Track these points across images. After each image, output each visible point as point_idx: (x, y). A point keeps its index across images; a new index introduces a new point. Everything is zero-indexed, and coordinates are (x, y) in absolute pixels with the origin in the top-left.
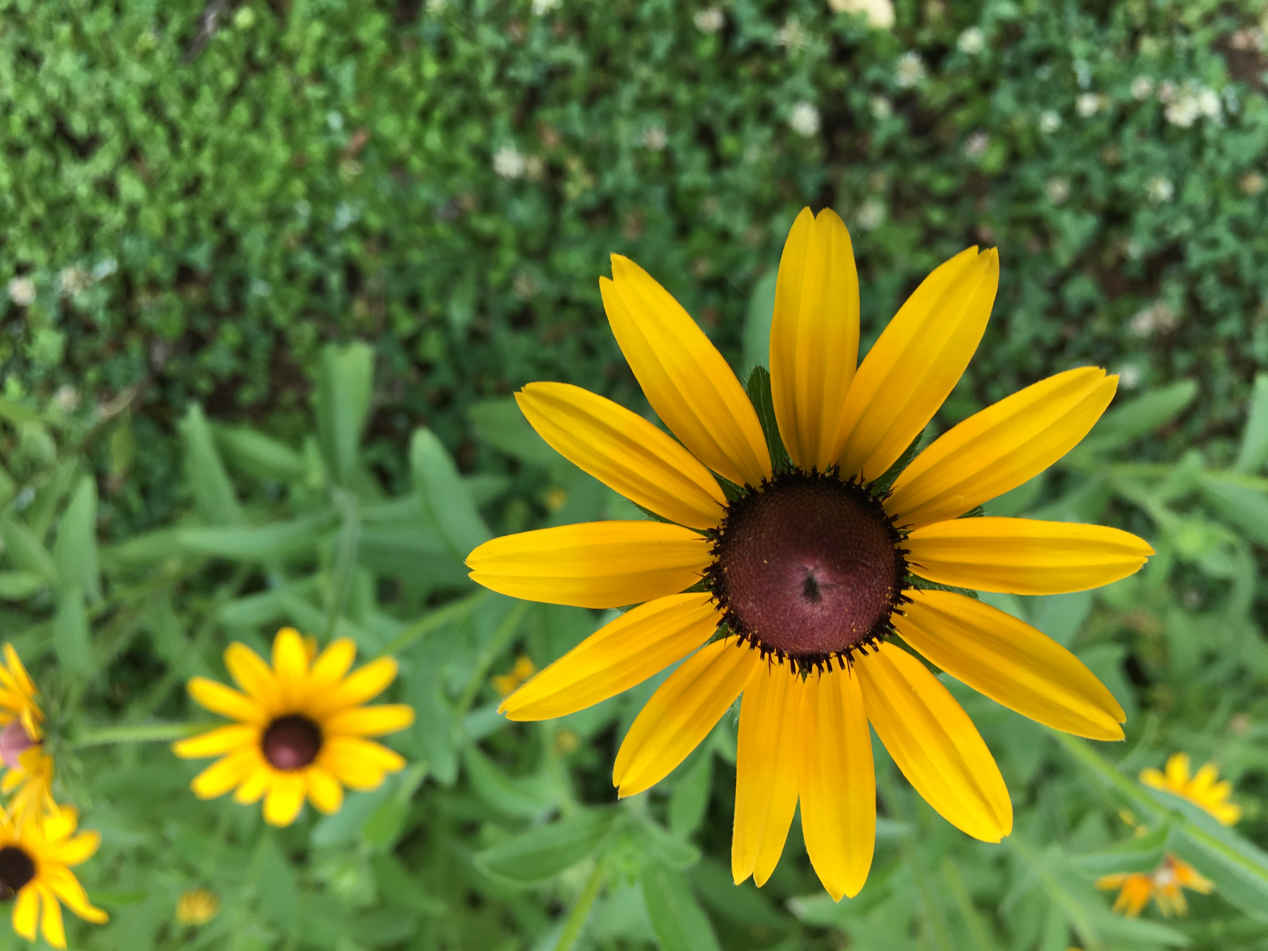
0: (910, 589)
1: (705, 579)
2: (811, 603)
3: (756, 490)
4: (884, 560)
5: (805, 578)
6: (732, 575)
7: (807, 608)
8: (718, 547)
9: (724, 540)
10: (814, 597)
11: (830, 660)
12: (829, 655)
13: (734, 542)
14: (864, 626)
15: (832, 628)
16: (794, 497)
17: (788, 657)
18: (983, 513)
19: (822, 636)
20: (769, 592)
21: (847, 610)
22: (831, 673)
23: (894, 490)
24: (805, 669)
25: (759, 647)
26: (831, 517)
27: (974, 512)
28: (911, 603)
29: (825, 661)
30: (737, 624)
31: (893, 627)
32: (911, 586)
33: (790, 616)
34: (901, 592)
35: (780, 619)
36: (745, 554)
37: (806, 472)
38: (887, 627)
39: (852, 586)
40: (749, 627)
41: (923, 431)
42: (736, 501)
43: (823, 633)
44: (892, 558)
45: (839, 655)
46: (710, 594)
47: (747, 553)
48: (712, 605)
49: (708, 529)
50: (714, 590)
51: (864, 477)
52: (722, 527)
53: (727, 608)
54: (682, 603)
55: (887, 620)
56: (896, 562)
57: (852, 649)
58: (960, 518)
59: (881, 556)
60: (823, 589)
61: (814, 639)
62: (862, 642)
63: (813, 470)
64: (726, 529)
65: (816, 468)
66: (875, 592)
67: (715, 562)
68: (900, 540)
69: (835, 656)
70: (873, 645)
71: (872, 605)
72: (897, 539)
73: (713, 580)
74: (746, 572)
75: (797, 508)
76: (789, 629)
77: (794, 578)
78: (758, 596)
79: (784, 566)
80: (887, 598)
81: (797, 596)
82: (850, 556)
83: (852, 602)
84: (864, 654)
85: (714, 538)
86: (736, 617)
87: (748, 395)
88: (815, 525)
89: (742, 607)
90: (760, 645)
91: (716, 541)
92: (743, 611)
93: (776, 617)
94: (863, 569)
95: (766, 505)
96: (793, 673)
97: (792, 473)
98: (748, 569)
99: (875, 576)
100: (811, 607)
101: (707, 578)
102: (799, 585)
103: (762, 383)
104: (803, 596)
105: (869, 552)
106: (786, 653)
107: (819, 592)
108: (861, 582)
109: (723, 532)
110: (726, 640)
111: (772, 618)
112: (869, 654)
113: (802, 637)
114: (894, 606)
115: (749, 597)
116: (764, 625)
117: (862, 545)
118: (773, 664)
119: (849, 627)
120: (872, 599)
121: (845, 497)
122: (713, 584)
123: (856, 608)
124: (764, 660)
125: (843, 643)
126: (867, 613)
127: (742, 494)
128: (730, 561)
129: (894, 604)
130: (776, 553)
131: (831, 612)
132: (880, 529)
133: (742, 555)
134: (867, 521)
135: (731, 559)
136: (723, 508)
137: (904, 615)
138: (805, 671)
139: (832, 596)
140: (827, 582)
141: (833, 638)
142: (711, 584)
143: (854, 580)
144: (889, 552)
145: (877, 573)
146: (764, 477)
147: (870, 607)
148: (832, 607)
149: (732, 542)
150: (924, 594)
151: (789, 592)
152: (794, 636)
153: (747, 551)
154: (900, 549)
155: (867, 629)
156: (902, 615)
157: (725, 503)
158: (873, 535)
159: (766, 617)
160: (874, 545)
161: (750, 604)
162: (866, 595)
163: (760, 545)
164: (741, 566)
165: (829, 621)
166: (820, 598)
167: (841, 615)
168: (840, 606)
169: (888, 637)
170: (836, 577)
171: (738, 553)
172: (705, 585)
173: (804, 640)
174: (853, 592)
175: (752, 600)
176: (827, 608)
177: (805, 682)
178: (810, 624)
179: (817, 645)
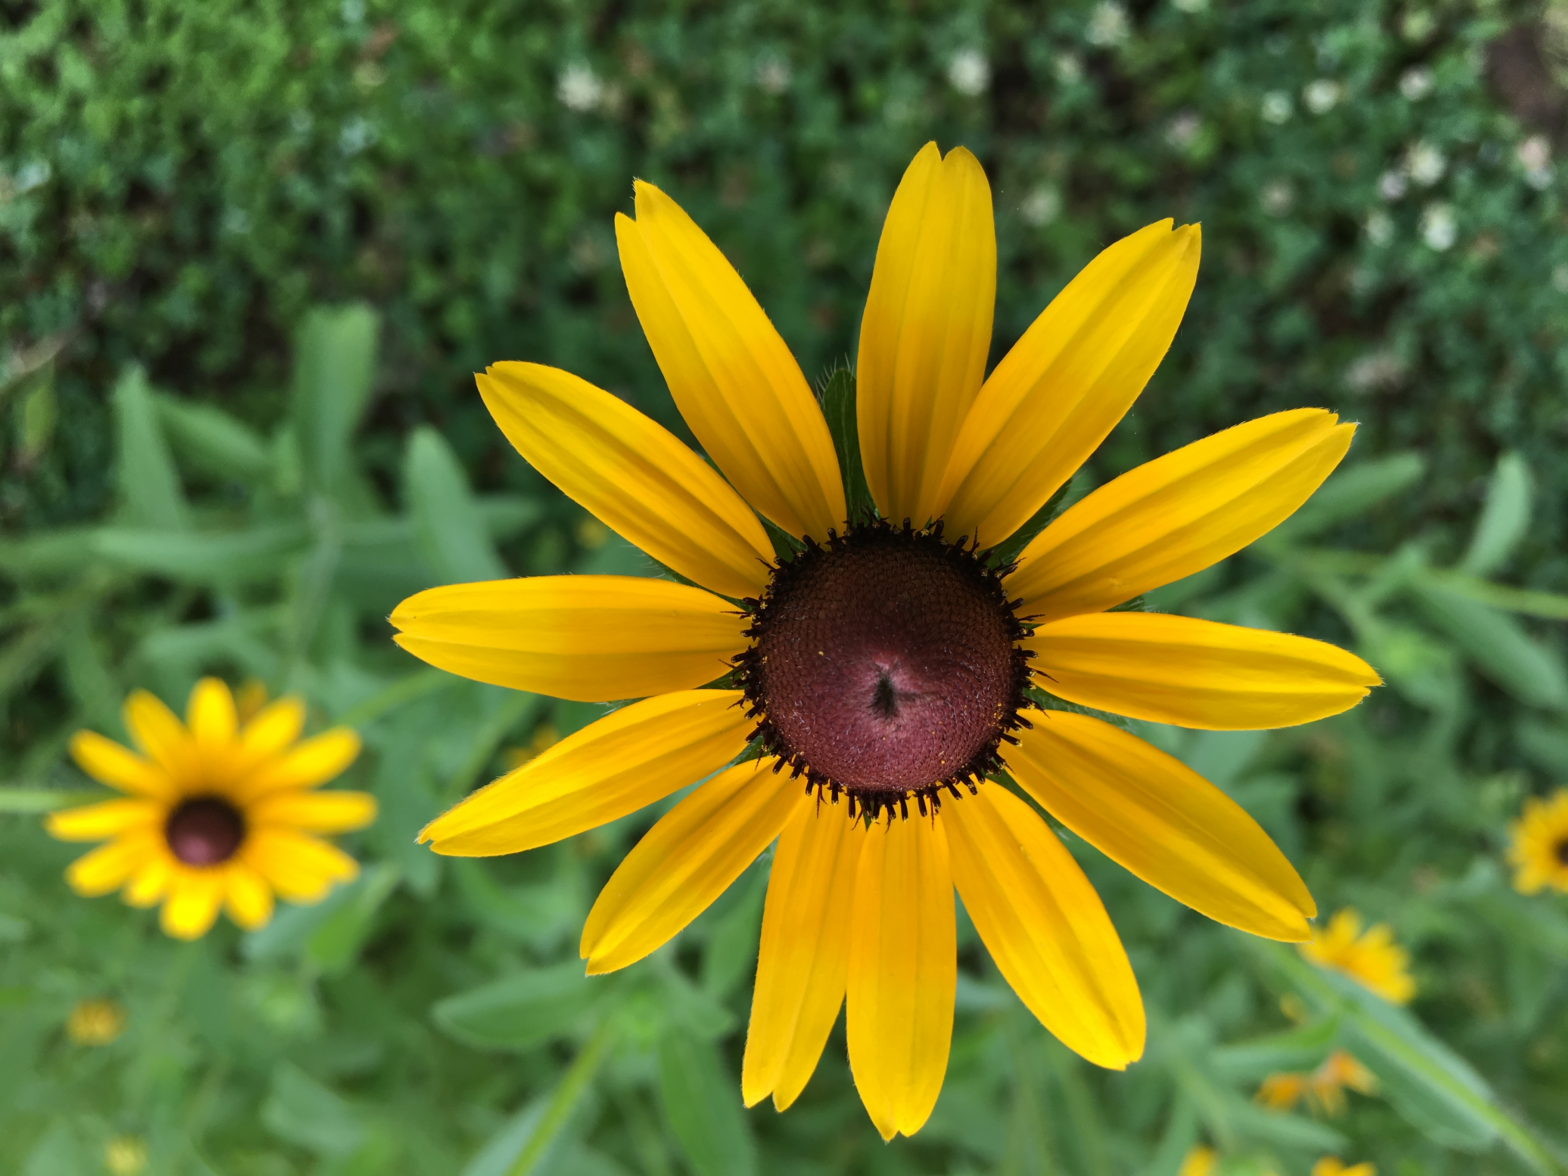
0: (1030, 709)
1: (736, 671)
2: (882, 719)
3: (820, 547)
4: (995, 663)
5: (876, 681)
6: (773, 668)
7: (876, 726)
8: (759, 625)
9: (767, 616)
10: (887, 710)
11: (906, 800)
12: (906, 794)
13: (781, 621)
14: (958, 758)
15: (911, 757)
16: (872, 561)
17: (846, 792)
18: (1143, 606)
19: (896, 768)
20: (822, 697)
21: (934, 733)
22: (905, 821)
23: (1019, 563)
24: (868, 812)
25: (806, 775)
26: (923, 595)
27: (1132, 605)
28: (1030, 729)
29: (899, 803)
30: (776, 740)
31: (1000, 760)
32: (1032, 704)
33: (850, 735)
34: (1016, 711)
35: (836, 738)
36: (793, 639)
37: (895, 526)
38: (993, 759)
39: (944, 698)
40: (793, 746)
41: (1069, 482)
42: (789, 560)
43: (897, 763)
44: (1007, 660)
45: (919, 795)
46: (741, 693)
47: (797, 639)
48: (742, 709)
49: (744, 599)
50: (747, 687)
51: (978, 541)
52: (765, 598)
53: (763, 716)
54: (701, 703)
55: (993, 751)
56: (1013, 667)
57: (939, 788)
58: (1110, 611)
59: (992, 659)
60: (902, 700)
61: (883, 770)
62: (954, 779)
63: (905, 525)
64: (772, 599)
65: (910, 521)
66: (978, 709)
68: (1021, 637)
69: (915, 796)
70: (969, 785)
71: (973, 728)
72: (1018, 634)
73: (743, 674)
74: (793, 667)
75: (876, 578)
76: (849, 754)
77: (861, 681)
78: (807, 703)
79: (848, 662)
80: (995, 719)
81: (862, 707)
82: (945, 654)
83: (942, 721)
84: (955, 796)
85: (754, 614)
86: (775, 729)
87: (822, 409)
88: (898, 605)
89: (784, 716)
90: (807, 772)
91: (755, 616)
92: (785, 722)
93: (830, 735)
94: (963, 676)
95: (832, 569)
96: (852, 816)
97: (875, 525)
98: (795, 662)
99: (979, 686)
100: (882, 724)
101: (738, 669)
102: (868, 692)
103: (846, 394)
104: (872, 708)
105: (974, 650)
106: (842, 787)
107: (896, 703)
108: (958, 694)
109: (766, 606)
110: (758, 762)
111: (825, 736)
112: (962, 797)
113: (867, 768)
114: (1005, 730)
115: (794, 703)
116: (814, 744)
117: (965, 640)
118: (824, 801)
119: (936, 757)
120: (973, 719)
121: (948, 568)
122: (745, 680)
123: (948, 732)
124: (811, 794)
125: (926, 779)
126: (963, 739)
127: (800, 554)
128: (772, 648)
129: (1005, 728)
130: (837, 642)
131: (911, 734)
132: (994, 617)
133: (789, 640)
134: (977, 604)
135: (773, 645)
136: (770, 569)
137: (1018, 744)
138: (868, 814)
139: (914, 710)
140: (910, 689)
141: (911, 772)
142: (743, 679)
143: (948, 690)
144: (1004, 652)
145: (984, 681)
146: (833, 529)
147: (968, 730)
148: (912, 727)
149: (777, 619)
150: (1049, 718)
151: (852, 701)
152: (855, 764)
153: (797, 636)
154: (1021, 649)
155: (961, 762)
156: (1015, 744)
157: (773, 562)
158: (983, 626)
159: (817, 734)
160: (983, 640)
161: (795, 713)
162: (964, 713)
163: (816, 628)
164: (786, 657)
165: (907, 747)
166: (897, 713)
167: (924, 739)
168: (925, 726)
169: (992, 773)
170: (922, 683)
171: (785, 637)
172: (735, 680)
173: (868, 772)
174: (945, 707)
175: (798, 706)
176: (905, 728)
177: (868, 829)
178: (878, 749)
179: (888, 777)
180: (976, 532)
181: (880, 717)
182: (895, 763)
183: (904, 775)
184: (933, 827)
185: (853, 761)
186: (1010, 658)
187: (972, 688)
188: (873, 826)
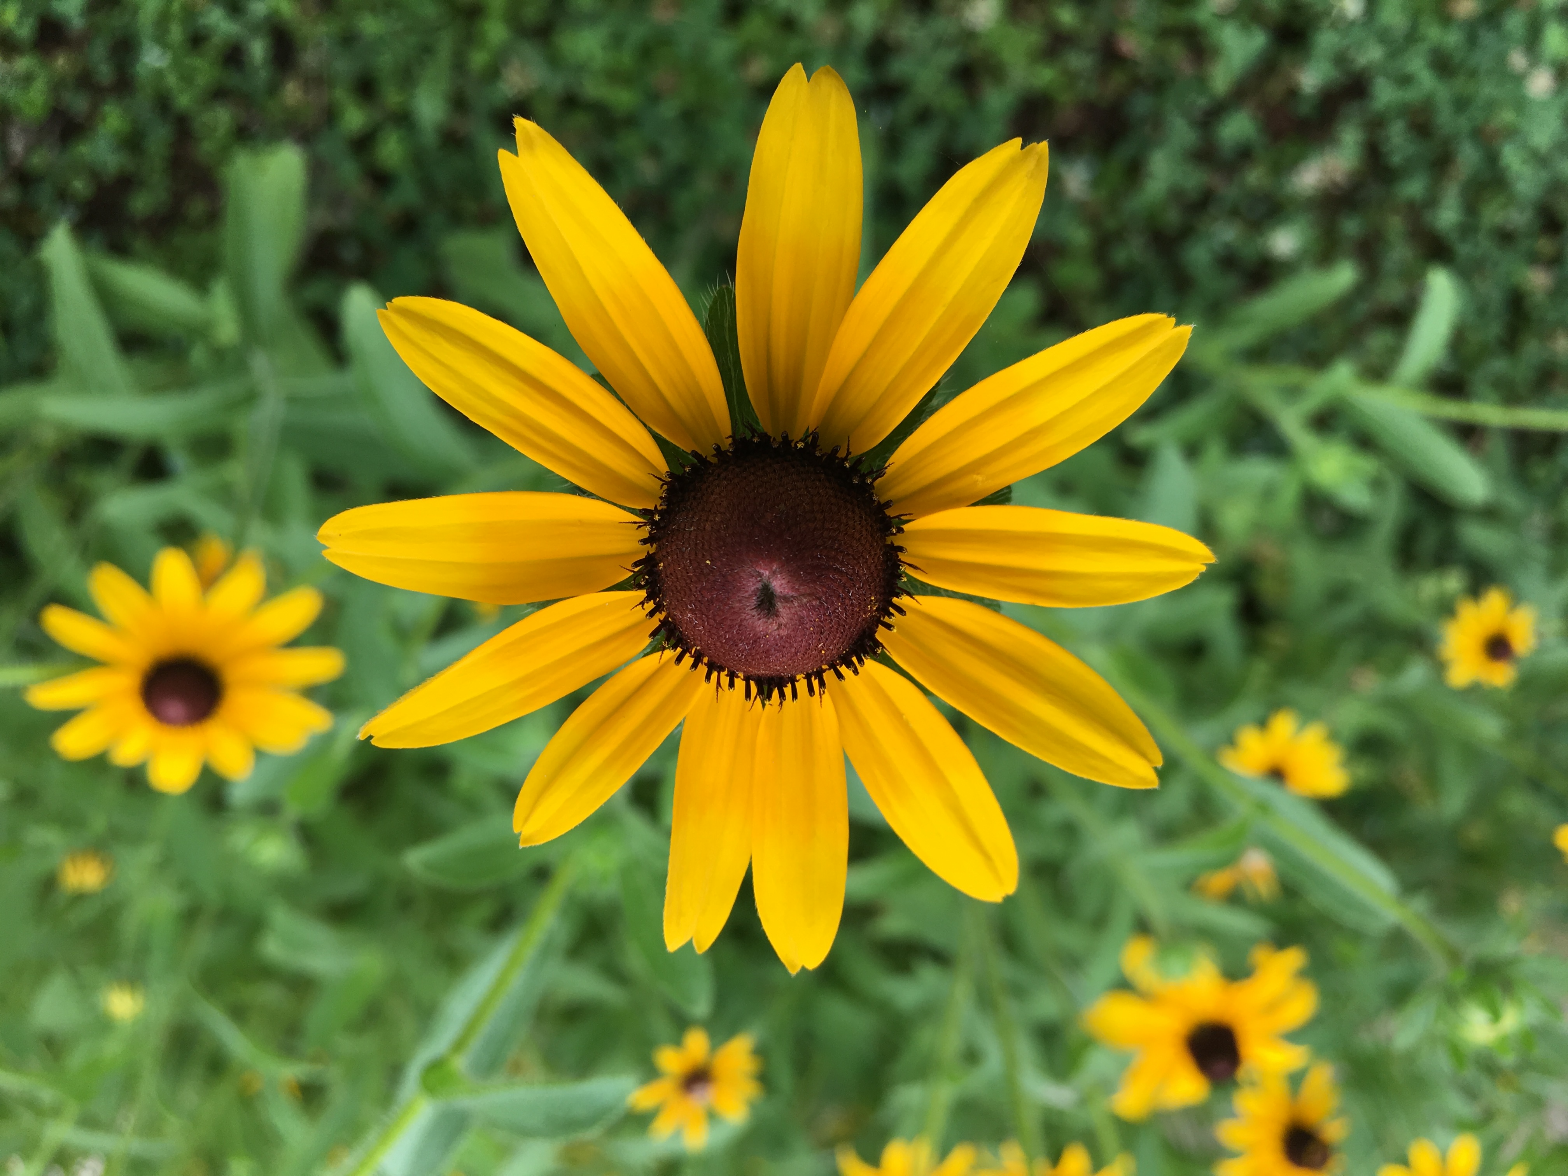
0: (901, 599)
1: (636, 575)
2: (765, 620)
3: (708, 459)
4: (866, 562)
5: (759, 586)
6: (668, 573)
7: (761, 625)
8: (654, 535)
9: (661, 526)
10: (769, 610)
11: (796, 683)
12: (795, 677)
13: (673, 530)
14: (837, 646)
15: (793, 650)
16: (753, 474)
17: (743, 678)
19: (781, 660)
20: (711, 601)
21: (812, 629)
22: (795, 702)
23: (888, 468)
24: (761, 696)
25: (705, 664)
26: (798, 505)
28: (903, 615)
29: (789, 685)
30: (676, 635)
31: (878, 644)
32: (905, 591)
33: (738, 633)
34: (891, 599)
35: (726, 636)
36: (684, 549)
37: (774, 439)
38: (871, 643)
39: (819, 599)
40: (691, 642)
41: (938, 384)
42: (679, 472)
43: (781, 656)
44: (879, 558)
45: (808, 677)
46: (643, 594)
47: (688, 548)
48: (643, 610)
49: (641, 509)
50: (646, 590)
51: (850, 450)
52: (659, 508)
53: (664, 614)
54: (609, 603)
55: (871, 637)
56: (884, 563)
57: (824, 671)
58: (974, 505)
59: (864, 558)
60: (781, 602)
61: (770, 662)
62: (838, 662)
63: (783, 438)
64: (665, 510)
65: (787, 435)
66: (852, 604)
67: (650, 553)
68: (895, 534)
69: (804, 678)
70: (850, 669)
71: (848, 621)
72: (889, 532)
73: (644, 578)
74: (684, 574)
75: (755, 491)
76: (738, 650)
77: (743, 587)
78: (698, 606)
79: (732, 570)
80: (870, 610)
81: (747, 609)
82: (819, 559)
83: (819, 618)
84: (839, 678)
85: (650, 524)
86: (675, 626)
88: (775, 516)
89: (680, 616)
90: (707, 662)
91: (649, 527)
92: (682, 621)
93: (720, 634)
94: (836, 577)
95: (717, 482)
96: (748, 698)
97: (755, 440)
98: (687, 569)
99: (852, 584)
100: (765, 623)
101: (639, 574)
102: (751, 596)
103: (729, 310)
104: (755, 610)
105: (846, 553)
106: (738, 674)
107: (776, 605)
108: (833, 594)
109: (660, 516)
110: (661, 655)
111: (716, 635)
112: (845, 679)
113: (755, 660)
115: (688, 606)
116: (708, 641)
117: (837, 545)
118: (721, 688)
119: (816, 648)
120: (848, 613)
121: (823, 476)
122: (644, 582)
123: (825, 626)
124: (710, 682)
125: (810, 666)
126: (840, 631)
127: (687, 469)
128: (667, 556)
129: (882, 616)
130: (722, 552)
131: (791, 632)
132: (866, 520)
133: (680, 550)
134: (849, 509)
135: (667, 552)
136: (662, 482)
137: (893, 629)
139: (793, 611)
140: (788, 593)
141: (795, 662)
142: (642, 584)
143: (822, 590)
144: (876, 550)
145: (856, 580)
146: (717, 445)
147: (844, 623)
148: (792, 625)
149: (671, 529)
151: (737, 605)
152: (745, 658)
153: (687, 545)
154: (893, 544)
155: (842, 648)
156: (890, 630)
157: (665, 475)
158: (854, 529)
159: (709, 633)
160: (854, 544)
161: (689, 614)
162: (838, 610)
163: (703, 538)
164: (679, 565)
165: (789, 642)
166: (778, 613)
167: (804, 634)
168: (803, 623)
169: (871, 654)
170: (799, 586)
171: (677, 546)
172: (635, 584)
173: (757, 664)
174: (821, 607)
175: (691, 609)
176: (785, 626)
177: (765, 708)
178: (763, 645)
179: (776, 667)
180: (849, 441)
181: (763, 617)
183: (790, 665)
184: (821, 705)
185: (742, 655)
186: (882, 555)
187: (845, 587)
188: (767, 706)
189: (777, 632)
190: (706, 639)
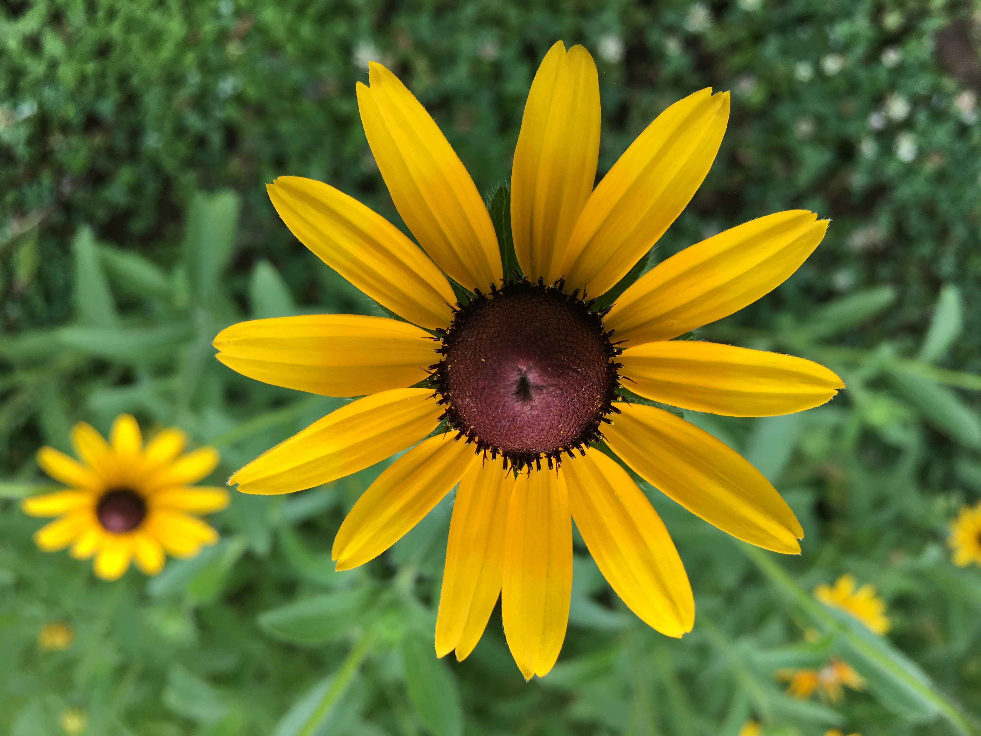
0: (619, 401)
1: (431, 376)
2: (522, 402)
3: (486, 296)
4: (595, 369)
5: (518, 378)
6: (454, 372)
7: (518, 406)
8: (446, 346)
9: (450, 340)
10: (525, 396)
11: (540, 460)
12: (540, 455)
13: (459, 342)
14: (572, 430)
15: (540, 427)
16: (518, 304)
17: (502, 454)
18: (693, 337)
19: (531, 435)
20: (484, 388)
21: (555, 411)
22: (539, 472)
23: (613, 307)
24: (515, 466)
25: (476, 443)
26: (549, 324)
27: (687, 337)
28: (619, 414)
29: (535, 461)
30: (457, 420)
31: (599, 433)
32: (620, 397)
33: (502, 412)
34: (610, 403)
35: (493, 415)
36: (466, 353)
37: (534, 283)
38: (595, 433)
39: (561, 389)
40: (467, 423)
41: (649, 253)
42: (466, 304)
43: (532, 431)
44: (604, 368)
45: (549, 456)
46: (434, 390)
47: (469, 352)
48: (434, 399)
49: (437, 329)
50: (437, 386)
51: (586, 292)
52: (450, 327)
53: (449, 404)
54: (410, 398)
55: (595, 428)
56: (607, 372)
57: (561, 451)
59: (593, 366)
60: (534, 390)
61: (523, 437)
62: (571, 446)
63: (540, 282)
64: (454, 329)
65: (543, 279)
66: (584, 398)
67: (442, 361)
68: (614, 355)
69: (546, 457)
70: (579, 449)
71: (581, 410)
72: (612, 353)
73: (437, 376)
74: (466, 370)
75: (519, 313)
76: (501, 426)
77: (507, 377)
78: (474, 393)
79: (500, 365)
80: (596, 405)
81: (509, 394)
82: (562, 361)
83: (560, 404)
84: (571, 456)
85: (442, 338)
86: (456, 413)
87: (489, 212)
88: (533, 329)
89: (461, 403)
90: (477, 441)
91: (443, 339)
92: (462, 407)
93: (489, 413)
94: (574, 375)
95: (492, 309)
96: (505, 469)
97: (521, 282)
98: (467, 367)
99: (585, 383)
100: (522, 405)
101: (433, 374)
102: (512, 384)
103: (505, 202)
104: (515, 395)
105: (581, 359)
106: (499, 450)
107: (530, 392)
108: (571, 387)
109: (450, 332)
110: (445, 434)
111: (486, 414)
112: (575, 457)
113: (513, 435)
114: (604, 415)
115: (466, 393)
116: (479, 420)
117: (575, 353)
118: (487, 458)
119: (557, 428)
120: (581, 404)
121: (566, 309)
122: (437, 380)
123: (564, 411)
124: (478, 454)
125: (551, 444)
126: (575, 417)
127: (472, 299)
128: (454, 359)
129: (603, 413)
130: (493, 353)
131: (540, 412)
132: (596, 341)
133: (463, 353)
134: (584, 332)
135: (454, 357)
136: (453, 310)
137: (611, 423)
138: (515, 467)
139: (542, 396)
140: (539, 383)
141: (541, 438)
142: (435, 380)
143: (564, 383)
144: (602, 363)
145: (588, 380)
146: (493, 284)
147: (577, 412)
148: (541, 407)
149: (457, 341)
150: (632, 407)
151: (502, 390)
152: (505, 433)
153: (469, 350)
154: (614, 363)
155: (574, 433)
156: (609, 423)
157: (455, 305)
158: (587, 345)
159: (481, 413)
160: (587, 354)
161: (467, 400)
162: (574, 399)
163: (481, 344)
164: (462, 364)
165: (538, 421)
166: (531, 398)
167: (549, 416)
168: (549, 407)
169: (594, 441)
170: (547, 379)
171: (461, 351)
172: (431, 382)
173: (514, 438)
174: (562, 395)
175: (469, 395)
176: (536, 408)
177: (517, 479)
178: (519, 422)
179: (527, 442)
180: (585, 287)
181: (521, 400)
182: (531, 431)
183: (537, 440)
184: (557, 477)
185: (504, 430)
186: (606, 368)
187: (580, 384)
188: (519, 476)
189: (529, 412)
190: (478, 418)
